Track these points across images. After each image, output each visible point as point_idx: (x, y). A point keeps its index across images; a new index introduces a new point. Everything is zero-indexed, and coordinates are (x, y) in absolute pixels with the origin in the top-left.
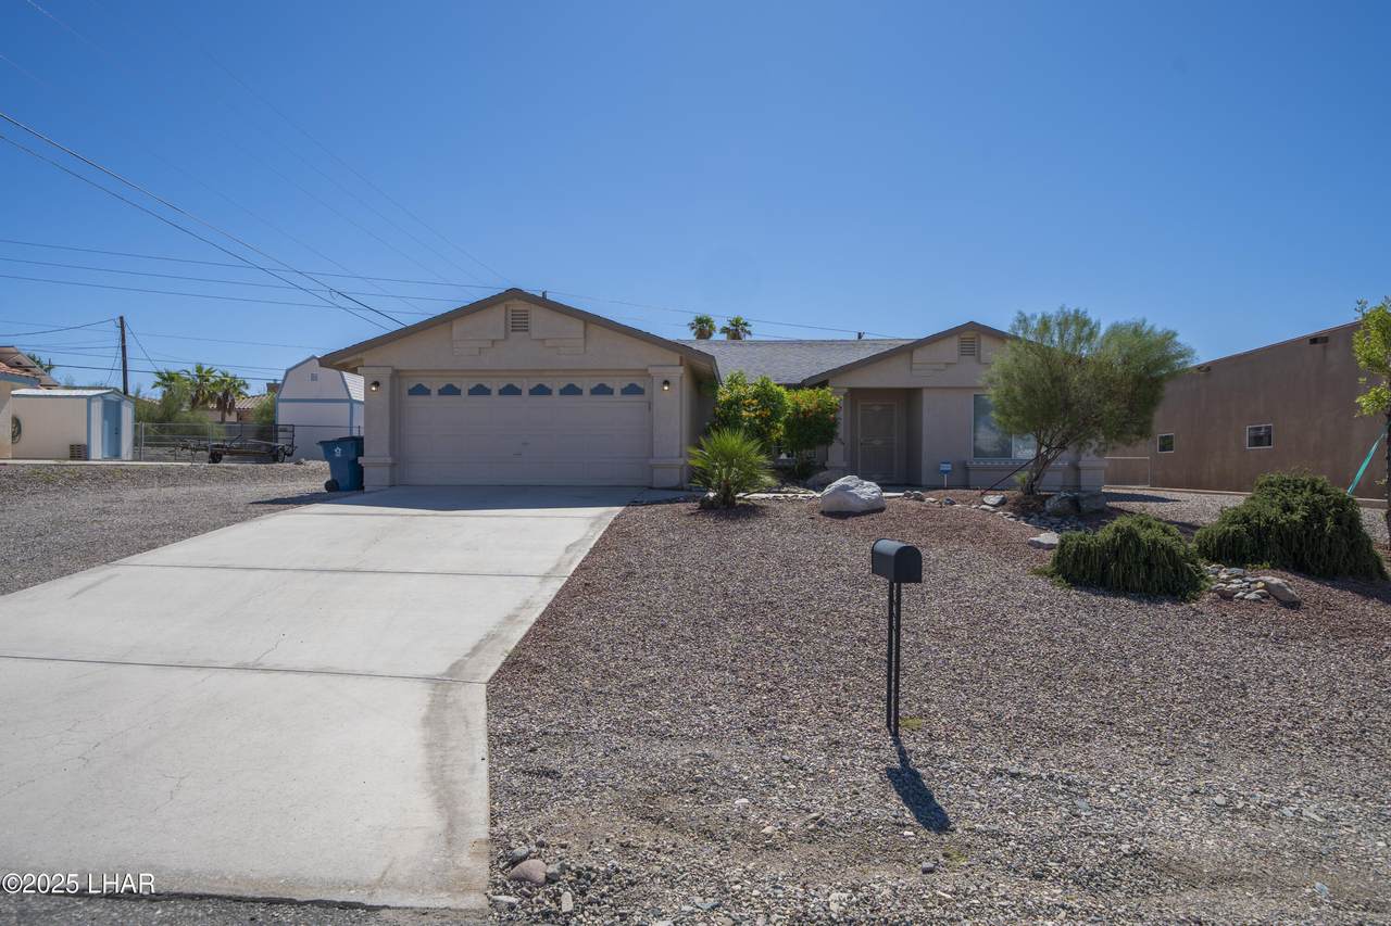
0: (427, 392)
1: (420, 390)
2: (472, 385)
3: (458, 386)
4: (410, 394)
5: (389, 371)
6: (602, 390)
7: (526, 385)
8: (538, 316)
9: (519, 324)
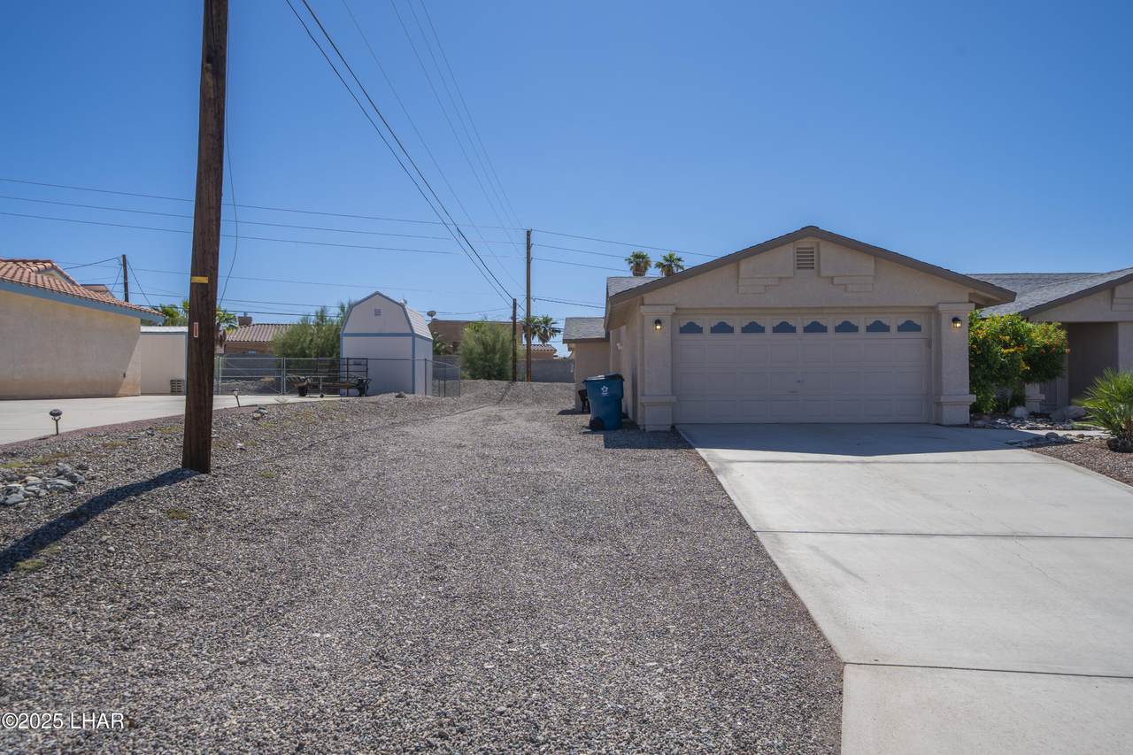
0: (699, 330)
1: (692, 328)
2: (745, 323)
3: (730, 324)
4: (681, 332)
5: (673, 309)
6: (878, 327)
7: (799, 322)
8: (828, 253)
9: (806, 261)
